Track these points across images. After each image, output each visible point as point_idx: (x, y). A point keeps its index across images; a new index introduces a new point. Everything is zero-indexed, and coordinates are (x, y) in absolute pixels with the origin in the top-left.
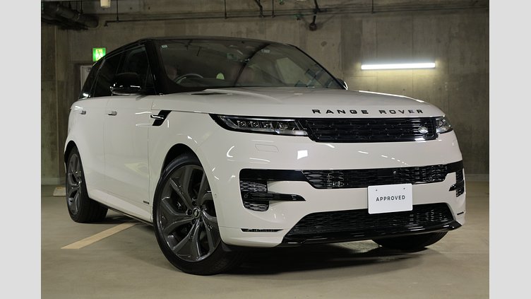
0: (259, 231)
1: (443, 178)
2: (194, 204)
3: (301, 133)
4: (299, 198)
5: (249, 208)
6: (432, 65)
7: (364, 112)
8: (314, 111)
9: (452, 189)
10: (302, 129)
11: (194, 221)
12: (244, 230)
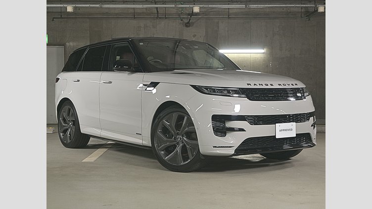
0: (223, 147)
1: (309, 120)
2: (178, 134)
3: (243, 96)
4: (242, 130)
5: (216, 135)
6: (262, 51)
7: (272, 85)
8: (248, 84)
9: (312, 126)
10: (243, 94)
11: (178, 143)
12: (214, 147)
